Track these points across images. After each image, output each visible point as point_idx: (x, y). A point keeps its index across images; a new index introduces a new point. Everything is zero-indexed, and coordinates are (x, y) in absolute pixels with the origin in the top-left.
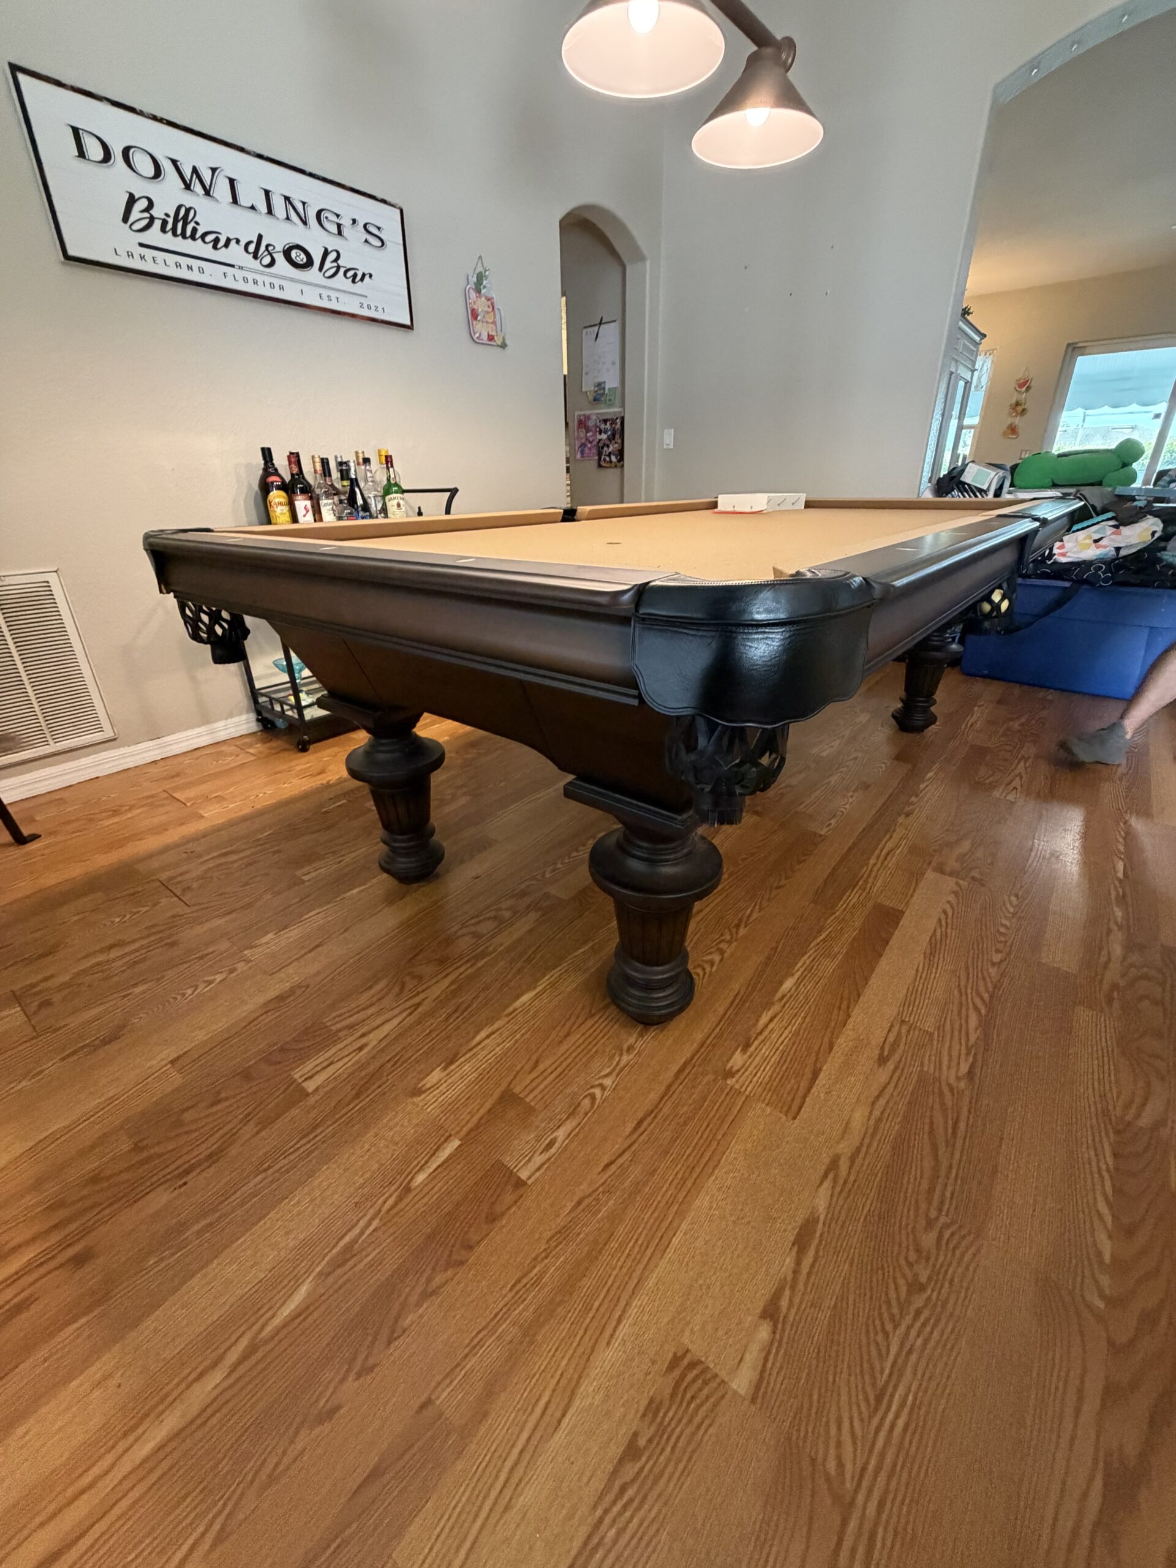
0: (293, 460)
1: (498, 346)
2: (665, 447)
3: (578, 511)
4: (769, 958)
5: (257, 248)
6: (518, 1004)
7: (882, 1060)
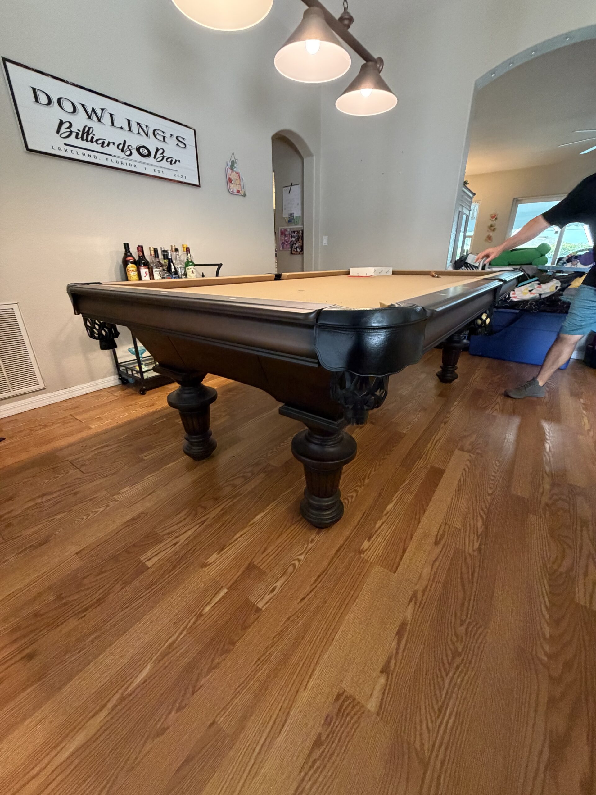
0: (140, 249)
1: (242, 195)
2: (324, 245)
3: (282, 275)
4: (380, 494)
5: (123, 147)
6: (255, 520)
7: (437, 543)
